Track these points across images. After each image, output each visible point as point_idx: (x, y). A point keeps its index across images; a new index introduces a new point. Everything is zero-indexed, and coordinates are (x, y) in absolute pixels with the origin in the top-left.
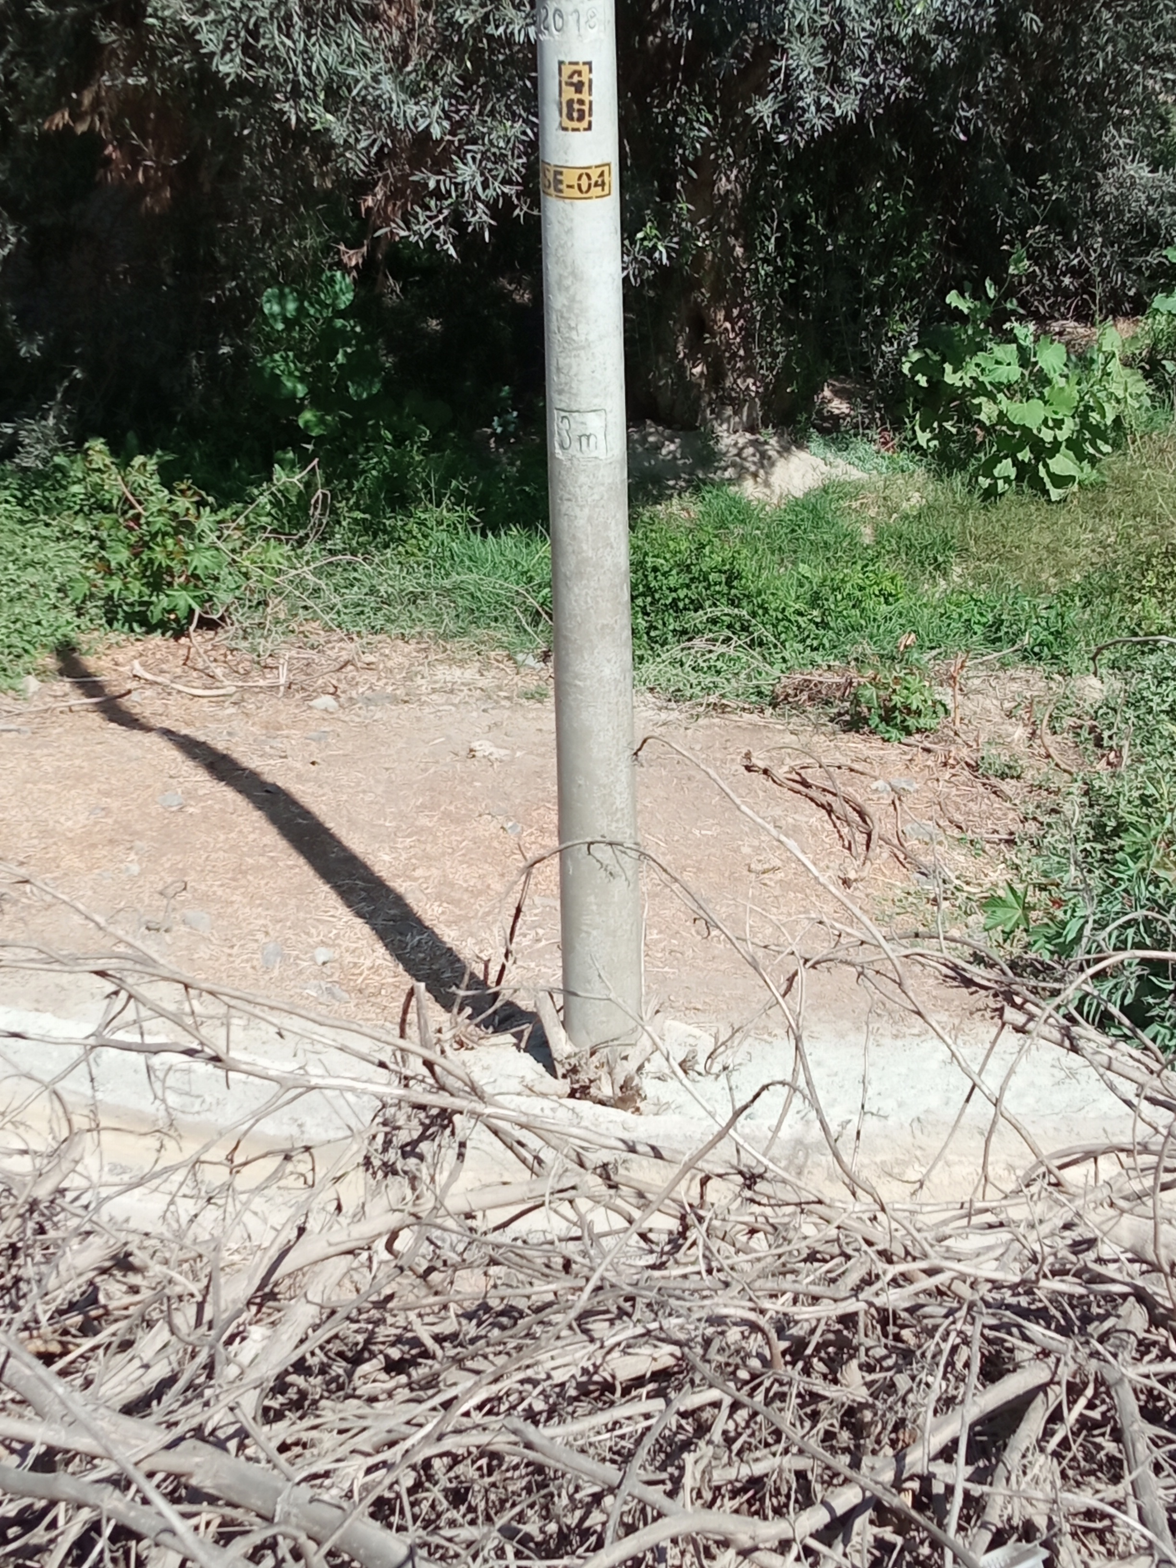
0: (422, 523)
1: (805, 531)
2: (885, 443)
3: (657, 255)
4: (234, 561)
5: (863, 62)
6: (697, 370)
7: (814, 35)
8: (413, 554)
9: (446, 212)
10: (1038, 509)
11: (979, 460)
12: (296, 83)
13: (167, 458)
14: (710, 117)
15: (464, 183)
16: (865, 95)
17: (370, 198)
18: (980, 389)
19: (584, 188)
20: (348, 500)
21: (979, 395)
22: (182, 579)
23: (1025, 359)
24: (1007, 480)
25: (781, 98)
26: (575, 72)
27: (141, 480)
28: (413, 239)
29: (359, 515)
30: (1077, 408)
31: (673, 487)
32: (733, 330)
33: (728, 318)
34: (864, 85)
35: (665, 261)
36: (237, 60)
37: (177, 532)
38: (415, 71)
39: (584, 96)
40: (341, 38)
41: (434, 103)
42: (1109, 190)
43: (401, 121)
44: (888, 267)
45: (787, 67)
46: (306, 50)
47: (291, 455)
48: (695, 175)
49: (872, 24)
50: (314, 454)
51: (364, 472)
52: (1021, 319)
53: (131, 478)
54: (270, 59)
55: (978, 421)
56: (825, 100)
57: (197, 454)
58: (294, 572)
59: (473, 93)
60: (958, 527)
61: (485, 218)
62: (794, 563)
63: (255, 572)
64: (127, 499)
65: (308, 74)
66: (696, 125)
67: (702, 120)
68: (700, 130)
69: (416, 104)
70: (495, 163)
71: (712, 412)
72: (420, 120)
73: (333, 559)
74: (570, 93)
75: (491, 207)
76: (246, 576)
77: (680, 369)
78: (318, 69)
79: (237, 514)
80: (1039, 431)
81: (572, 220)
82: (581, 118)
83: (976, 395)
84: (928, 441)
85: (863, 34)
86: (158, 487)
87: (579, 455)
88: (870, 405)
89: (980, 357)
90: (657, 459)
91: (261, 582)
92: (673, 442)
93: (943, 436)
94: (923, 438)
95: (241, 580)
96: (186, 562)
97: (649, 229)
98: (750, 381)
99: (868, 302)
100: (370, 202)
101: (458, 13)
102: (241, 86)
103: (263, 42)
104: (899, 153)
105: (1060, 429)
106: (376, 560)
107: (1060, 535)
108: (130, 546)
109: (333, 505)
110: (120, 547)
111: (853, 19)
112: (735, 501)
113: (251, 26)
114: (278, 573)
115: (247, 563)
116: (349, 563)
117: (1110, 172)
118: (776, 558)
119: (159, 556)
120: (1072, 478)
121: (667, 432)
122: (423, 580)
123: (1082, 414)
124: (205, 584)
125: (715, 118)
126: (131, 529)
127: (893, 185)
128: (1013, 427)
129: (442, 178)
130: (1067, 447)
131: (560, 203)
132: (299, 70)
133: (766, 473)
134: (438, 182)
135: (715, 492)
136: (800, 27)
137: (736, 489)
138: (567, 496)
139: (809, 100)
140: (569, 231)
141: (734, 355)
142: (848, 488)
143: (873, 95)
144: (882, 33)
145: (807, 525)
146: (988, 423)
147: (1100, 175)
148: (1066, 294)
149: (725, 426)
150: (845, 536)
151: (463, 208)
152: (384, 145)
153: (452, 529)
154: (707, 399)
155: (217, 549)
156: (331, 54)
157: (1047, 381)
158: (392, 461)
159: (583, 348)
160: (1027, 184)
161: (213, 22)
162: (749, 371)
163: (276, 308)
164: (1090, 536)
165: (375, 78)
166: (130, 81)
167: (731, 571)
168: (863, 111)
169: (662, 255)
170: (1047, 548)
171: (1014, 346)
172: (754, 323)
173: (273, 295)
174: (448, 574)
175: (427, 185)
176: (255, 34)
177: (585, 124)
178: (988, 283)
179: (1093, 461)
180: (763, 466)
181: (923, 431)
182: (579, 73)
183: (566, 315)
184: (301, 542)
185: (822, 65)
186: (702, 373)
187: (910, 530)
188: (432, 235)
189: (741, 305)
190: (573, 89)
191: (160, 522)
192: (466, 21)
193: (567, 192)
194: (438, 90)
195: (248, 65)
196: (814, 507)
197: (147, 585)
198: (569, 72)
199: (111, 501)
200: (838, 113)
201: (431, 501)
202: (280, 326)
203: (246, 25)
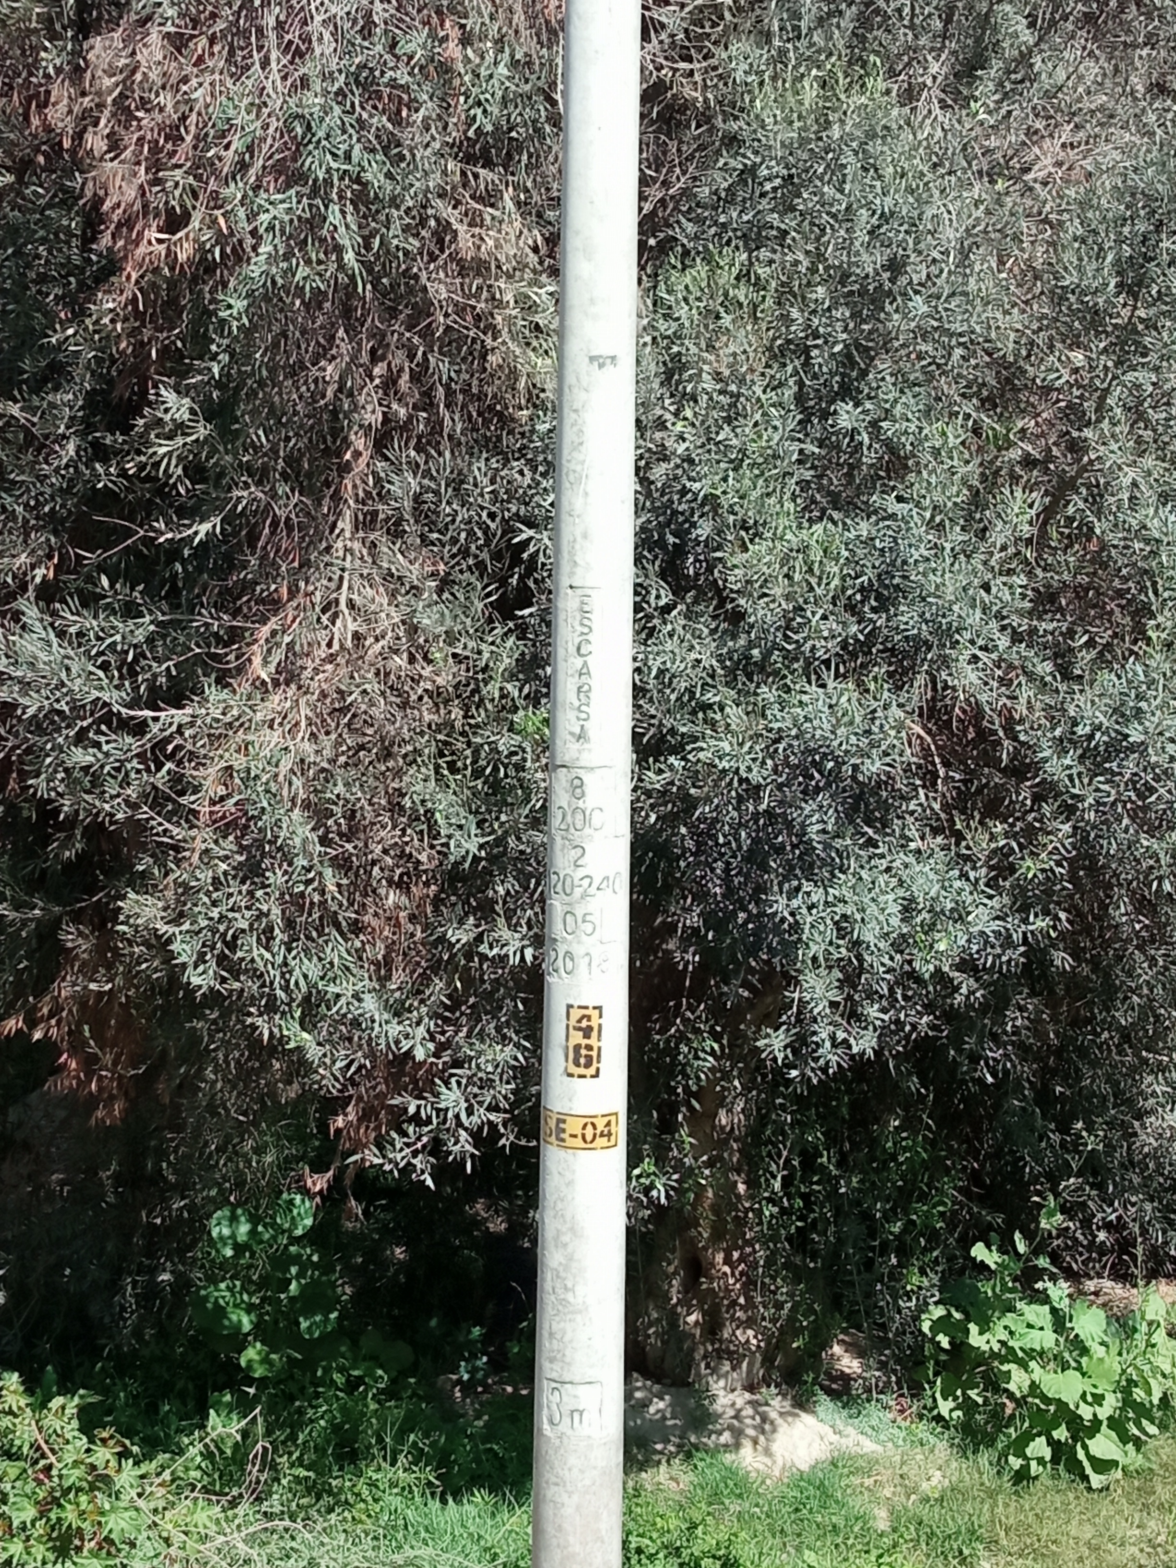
0: (373, 1484)
1: (811, 1511)
2: (902, 1411)
3: (654, 1193)
4: (155, 1524)
5: (881, 997)
6: (692, 1319)
7: (830, 968)
8: (361, 1522)
9: (425, 1139)
10: (1077, 1498)
11: (1009, 1436)
12: (272, 998)
13: (90, 1400)
14: (716, 1046)
15: (447, 1109)
16: (884, 1032)
17: (340, 1119)
18: (1009, 1354)
19: (589, 1138)
20: (290, 1454)
21: (1009, 1362)
22: (93, 1543)
23: (1059, 1321)
24: (1041, 1461)
25: (794, 1031)
26: (583, 1017)
27: (57, 1425)
28: (387, 1167)
29: (302, 1473)
30: (1118, 1382)
31: (661, 1453)
32: (733, 1275)
33: (727, 1261)
34: (883, 1021)
35: (663, 1200)
36: (211, 972)
37: (93, 1488)
38: (399, 989)
39: (593, 1041)
40: (324, 952)
41: (418, 1024)
42: (1147, 1141)
43: (382, 1041)
44: (906, 1213)
45: (800, 1000)
46: (286, 964)
47: (228, 1398)
48: (697, 1106)
49: (892, 959)
50: (256, 1399)
51: (312, 1421)
52: (1053, 1278)
53: (45, 1423)
54: (247, 971)
55: (1006, 1390)
56: (841, 1035)
57: (122, 1394)
58: (222, 1538)
59: (462, 1014)
60: (987, 1516)
61: (468, 1147)
62: (798, 1549)
63: (178, 1538)
64: (39, 1448)
65: (286, 988)
66: (702, 1055)
67: (708, 1049)
68: (705, 1060)
69: (399, 1023)
70: (481, 1088)
71: (708, 1366)
72: (404, 1042)
73: (268, 1525)
74: (577, 1038)
75: (476, 1135)
76: (167, 1541)
77: (673, 1318)
78: (297, 983)
79: (163, 1468)
80: (1077, 1407)
81: (574, 1172)
82: (588, 1065)
83: (1004, 1360)
84: (951, 1411)
85: (882, 969)
86: (76, 1433)
87: (569, 1432)
88: (883, 1366)
89: (1009, 1319)
90: (643, 1419)
91: (184, 1548)
92: (662, 1399)
93: (968, 1406)
94: (945, 1407)
95: (161, 1547)
96: (99, 1523)
97: (648, 1165)
98: (750, 1333)
99: (884, 1249)
100: (340, 1122)
101: (450, 932)
102: (213, 998)
103: (240, 954)
104: (918, 1090)
105: (1101, 1405)
106: (319, 1528)
107: (1102, 1529)
108: (37, 1503)
109: (273, 1460)
110: (25, 1503)
111: (873, 953)
112: (731, 1472)
113: (229, 938)
114: (204, 1539)
115: (170, 1527)
116: (286, 1530)
117: (1148, 1121)
118: (778, 1540)
119: (70, 1515)
120: (1114, 1463)
121: (656, 1388)
122: (370, 1554)
123: (1126, 1388)
124: (119, 1550)
125: (722, 1047)
126: (40, 1483)
127: (910, 1124)
128: (1047, 1400)
129: (423, 1102)
130: (1109, 1427)
131: (562, 1153)
132: (276, 985)
133: (767, 1440)
134: (419, 1107)
135: (708, 1460)
136: (815, 959)
137: (734, 1457)
138: (553, 1479)
139: (824, 1035)
140: (570, 1184)
141: (734, 1303)
142: (861, 1463)
143: (892, 1032)
144: (902, 967)
145: (814, 1504)
146: (1018, 1395)
147: (1136, 1124)
148: (1102, 1249)
149: (722, 1383)
150: (857, 1519)
151: (444, 1136)
152: (361, 1067)
153: (406, 1491)
154: (702, 1352)
155: (137, 1509)
156: (313, 969)
157: (1085, 1351)
158: (343, 1409)
159: (580, 1312)
160: (1058, 1129)
161: (187, 932)
162: (749, 1323)
163: (226, 1232)
164: (1137, 1532)
165: (357, 996)
166: (93, 986)
167: (727, 1557)
168: (882, 1049)
169: (660, 1193)
170: (1088, 1544)
171: (1047, 1308)
172: (756, 1268)
173: (224, 1217)
174: (400, 1547)
175: (406, 1110)
176: (232, 945)
177: (592, 1071)
178: (1017, 1236)
179: (1138, 1444)
180: (763, 1432)
181: (945, 1399)
182: (589, 1018)
183: (562, 1274)
184: (234, 1504)
185: (838, 999)
186: (697, 1322)
187: (931, 1515)
188: (409, 1164)
189: (742, 1248)
190: (581, 1034)
191: (74, 1476)
192: (458, 941)
193: (570, 1142)
194: (424, 1010)
195: (222, 977)
196: (822, 1483)
197: (53, 1549)
198: (578, 1017)
199: (20, 1448)
200: (855, 1050)
201: (385, 1459)
202: (229, 1252)
203: (224, 935)
